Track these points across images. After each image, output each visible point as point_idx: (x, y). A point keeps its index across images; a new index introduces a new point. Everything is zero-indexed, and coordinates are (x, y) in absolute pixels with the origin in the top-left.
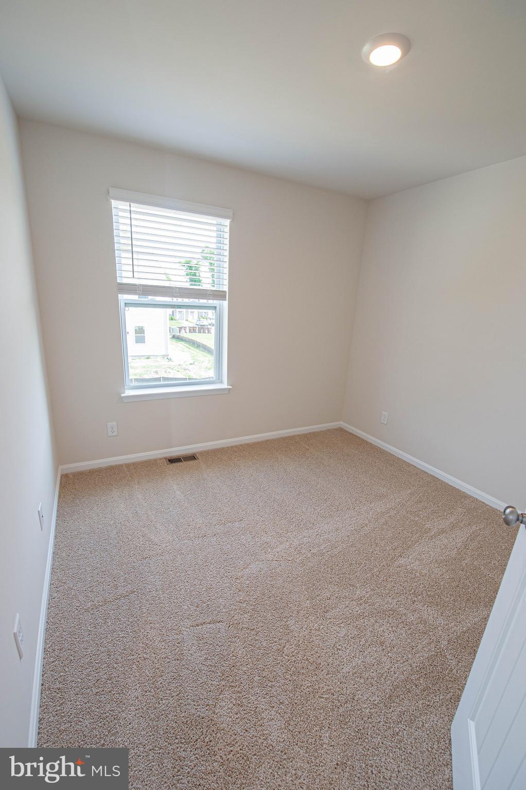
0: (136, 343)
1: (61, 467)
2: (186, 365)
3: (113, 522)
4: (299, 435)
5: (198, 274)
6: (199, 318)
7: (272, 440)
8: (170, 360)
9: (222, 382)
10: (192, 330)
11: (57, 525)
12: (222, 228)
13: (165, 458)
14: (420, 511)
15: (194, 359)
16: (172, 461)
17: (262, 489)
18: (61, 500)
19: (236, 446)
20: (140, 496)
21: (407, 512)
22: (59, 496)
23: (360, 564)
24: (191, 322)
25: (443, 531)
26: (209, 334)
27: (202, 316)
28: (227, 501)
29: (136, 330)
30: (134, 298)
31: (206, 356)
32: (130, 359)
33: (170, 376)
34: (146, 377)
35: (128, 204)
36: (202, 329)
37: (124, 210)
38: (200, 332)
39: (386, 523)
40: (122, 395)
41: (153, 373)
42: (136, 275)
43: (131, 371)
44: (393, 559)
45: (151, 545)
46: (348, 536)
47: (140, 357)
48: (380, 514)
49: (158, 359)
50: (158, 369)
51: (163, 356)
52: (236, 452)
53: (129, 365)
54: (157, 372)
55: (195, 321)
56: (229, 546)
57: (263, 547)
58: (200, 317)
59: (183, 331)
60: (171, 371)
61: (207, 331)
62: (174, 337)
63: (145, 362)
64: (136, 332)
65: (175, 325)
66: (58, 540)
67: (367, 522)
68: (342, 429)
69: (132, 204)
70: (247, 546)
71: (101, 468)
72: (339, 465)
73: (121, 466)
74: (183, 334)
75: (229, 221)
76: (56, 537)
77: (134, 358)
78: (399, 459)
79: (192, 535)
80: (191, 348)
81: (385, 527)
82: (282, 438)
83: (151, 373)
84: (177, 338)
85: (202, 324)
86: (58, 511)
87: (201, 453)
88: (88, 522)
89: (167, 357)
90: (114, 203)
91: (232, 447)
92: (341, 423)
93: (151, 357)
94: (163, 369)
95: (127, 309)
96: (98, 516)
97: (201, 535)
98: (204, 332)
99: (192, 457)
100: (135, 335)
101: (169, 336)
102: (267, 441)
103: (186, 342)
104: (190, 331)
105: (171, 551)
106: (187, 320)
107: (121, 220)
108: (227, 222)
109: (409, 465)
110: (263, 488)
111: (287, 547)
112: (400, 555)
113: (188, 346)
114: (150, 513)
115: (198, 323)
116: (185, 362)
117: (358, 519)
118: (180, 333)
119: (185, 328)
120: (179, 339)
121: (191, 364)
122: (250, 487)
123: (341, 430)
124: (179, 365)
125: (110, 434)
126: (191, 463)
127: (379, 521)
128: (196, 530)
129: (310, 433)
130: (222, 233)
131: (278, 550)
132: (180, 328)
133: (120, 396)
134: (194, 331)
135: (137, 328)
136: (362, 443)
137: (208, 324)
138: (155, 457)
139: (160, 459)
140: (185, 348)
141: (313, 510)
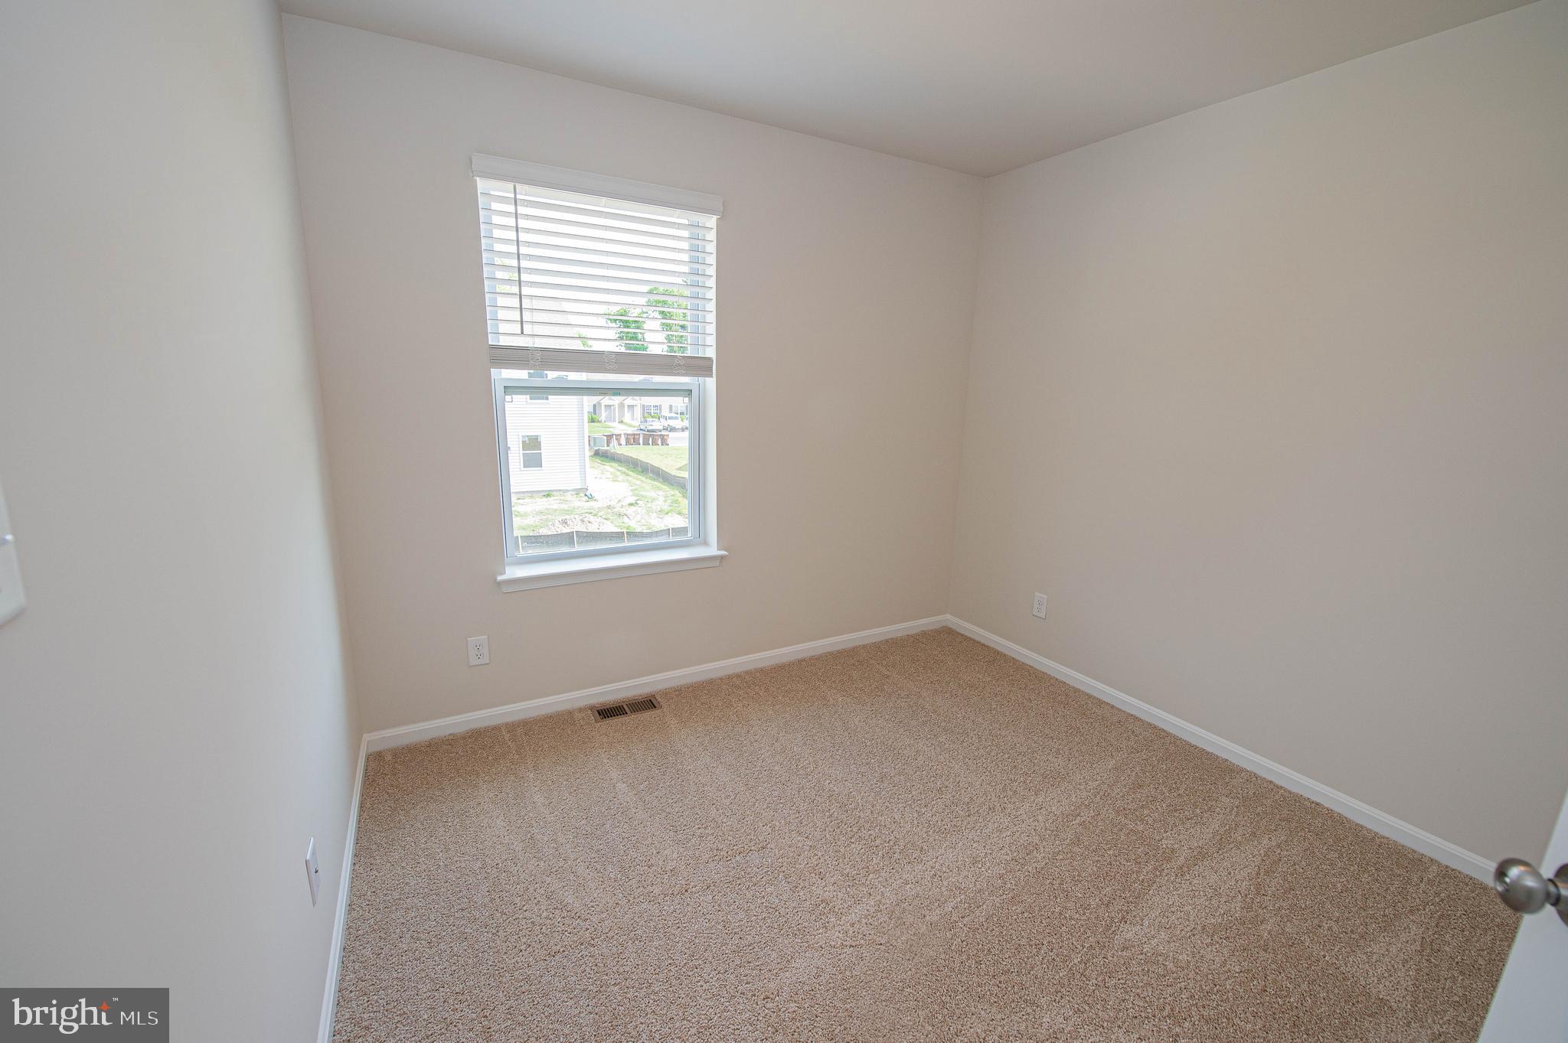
0: (524, 467)
1: (366, 737)
2: (622, 507)
3: (479, 864)
4: (864, 647)
5: (640, 336)
6: (644, 418)
7: (811, 658)
8: (591, 498)
9: (705, 543)
10: (632, 440)
11: (355, 876)
12: (701, 232)
13: (592, 708)
14: (1142, 807)
15: (637, 495)
16: (608, 712)
17: (801, 772)
18: (365, 815)
19: (738, 676)
20: (539, 799)
21: (1118, 812)
22: (362, 806)
23: (1039, 946)
24: (630, 426)
25: (1202, 855)
26: (664, 447)
27: (650, 414)
28: (728, 801)
29: (524, 442)
30: (520, 375)
31: (659, 489)
32: (514, 499)
33: (593, 528)
34: (544, 531)
35: (511, 186)
36: (652, 438)
37: (502, 200)
38: (646, 443)
39: (1077, 841)
40: (500, 578)
41: (557, 524)
42: (527, 329)
43: (517, 522)
44: (1108, 927)
45: (567, 921)
46: (1001, 877)
47: (532, 494)
48: (1060, 819)
49: (568, 497)
50: (568, 517)
51: (577, 491)
52: (738, 687)
53: (513, 509)
54: (565, 522)
55: (636, 423)
56: (742, 915)
57: (817, 912)
58: (647, 413)
59: (614, 442)
60: (592, 518)
61: (660, 442)
62: (597, 454)
63: (542, 503)
64: (525, 446)
65: (599, 432)
66: (354, 914)
67: (1036, 840)
68: (950, 629)
69: (518, 186)
70: (782, 911)
71: (454, 735)
72: (955, 709)
73: (497, 728)
74: (615, 448)
75: (715, 218)
76: (351, 907)
77: (520, 496)
78: (1076, 690)
79: (657, 891)
80: (631, 473)
81: (1076, 849)
82: (831, 653)
83: (553, 525)
84: (602, 456)
85: (650, 428)
86: (357, 841)
87: (666, 694)
88: (424, 867)
89: (583, 492)
90: (482, 185)
91: (729, 677)
92: (948, 616)
93: (554, 493)
94: (576, 516)
95: (508, 398)
96: (448, 850)
97: (676, 890)
98: (655, 443)
99: (647, 704)
100: (522, 452)
101: (588, 453)
102: (800, 661)
103: (621, 462)
104: (628, 443)
105: (611, 934)
106: (622, 422)
107: (496, 219)
108: (712, 221)
109: (1100, 703)
110: (804, 768)
111: (872, 910)
112: (1123, 918)
113: (623, 469)
114: (561, 840)
115: (642, 427)
116: (619, 501)
117: (1017, 834)
118: (608, 446)
119: (618, 436)
120: (607, 457)
121: (631, 504)
122: (776, 768)
123: (947, 635)
124: (609, 507)
125: (474, 661)
126: (646, 715)
127: (1062, 835)
128: (666, 877)
129: (887, 641)
130: (700, 243)
131: (852, 918)
132: (609, 437)
133: (496, 579)
134: (636, 442)
135: (526, 439)
136: (994, 658)
137: (661, 428)
138: (568, 706)
139: (580, 710)
140: (618, 473)
141: (916, 815)
